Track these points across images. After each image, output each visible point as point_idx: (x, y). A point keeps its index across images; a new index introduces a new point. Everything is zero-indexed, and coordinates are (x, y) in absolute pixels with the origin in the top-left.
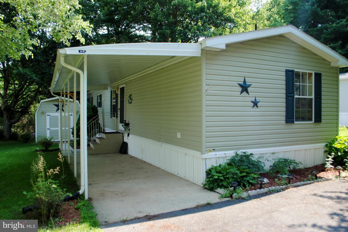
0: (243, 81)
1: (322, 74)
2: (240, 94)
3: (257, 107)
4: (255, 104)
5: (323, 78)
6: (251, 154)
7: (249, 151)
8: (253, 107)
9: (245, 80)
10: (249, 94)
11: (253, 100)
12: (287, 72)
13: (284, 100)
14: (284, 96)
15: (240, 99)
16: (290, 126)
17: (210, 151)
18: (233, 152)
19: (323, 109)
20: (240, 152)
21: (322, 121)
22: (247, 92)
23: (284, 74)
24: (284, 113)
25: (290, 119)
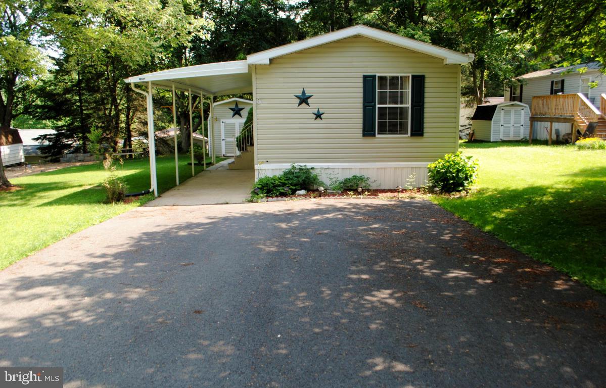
0: (302, 92)
1: (426, 76)
2: (298, 106)
3: (321, 119)
4: (318, 116)
5: (427, 80)
6: (312, 168)
7: (309, 166)
8: (316, 119)
9: (304, 91)
10: (309, 106)
11: (316, 111)
12: (365, 77)
13: (361, 110)
14: (361, 105)
15: (298, 111)
16: (369, 140)
17: (262, 163)
18: (289, 164)
19: (426, 120)
20: (297, 165)
21: (424, 134)
22: (308, 104)
23: (361, 80)
24: (361, 126)
25: (368, 131)
